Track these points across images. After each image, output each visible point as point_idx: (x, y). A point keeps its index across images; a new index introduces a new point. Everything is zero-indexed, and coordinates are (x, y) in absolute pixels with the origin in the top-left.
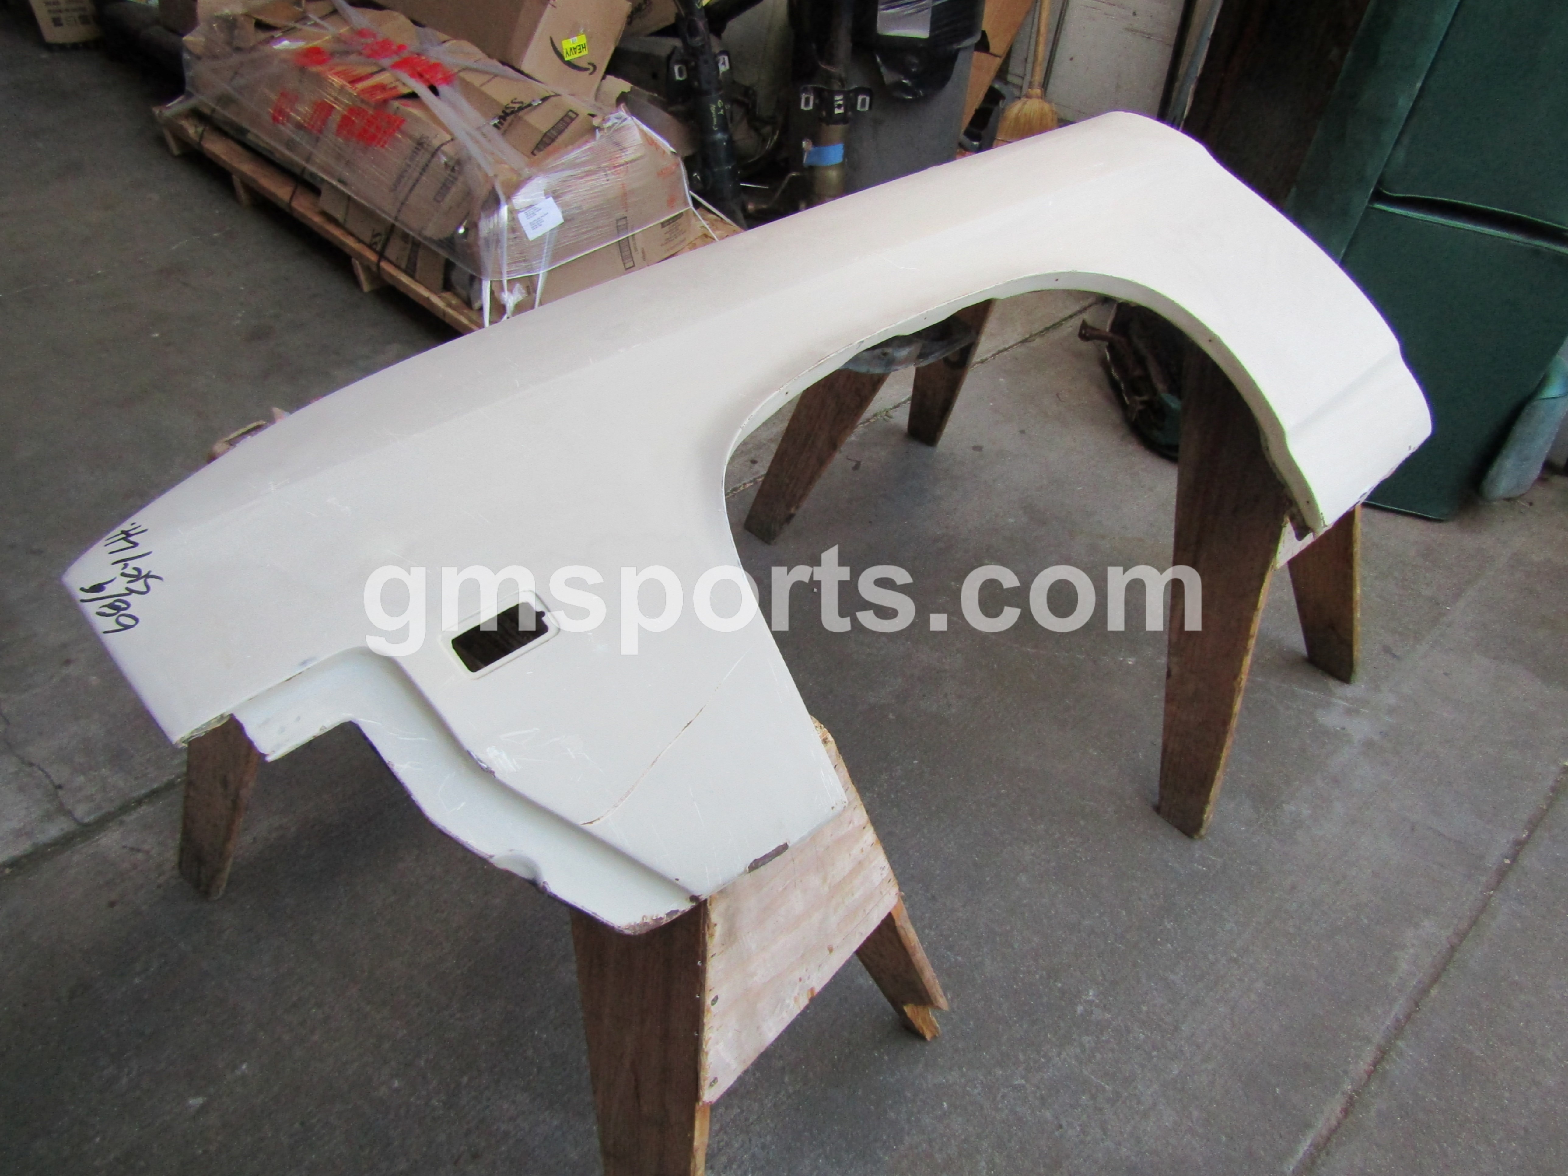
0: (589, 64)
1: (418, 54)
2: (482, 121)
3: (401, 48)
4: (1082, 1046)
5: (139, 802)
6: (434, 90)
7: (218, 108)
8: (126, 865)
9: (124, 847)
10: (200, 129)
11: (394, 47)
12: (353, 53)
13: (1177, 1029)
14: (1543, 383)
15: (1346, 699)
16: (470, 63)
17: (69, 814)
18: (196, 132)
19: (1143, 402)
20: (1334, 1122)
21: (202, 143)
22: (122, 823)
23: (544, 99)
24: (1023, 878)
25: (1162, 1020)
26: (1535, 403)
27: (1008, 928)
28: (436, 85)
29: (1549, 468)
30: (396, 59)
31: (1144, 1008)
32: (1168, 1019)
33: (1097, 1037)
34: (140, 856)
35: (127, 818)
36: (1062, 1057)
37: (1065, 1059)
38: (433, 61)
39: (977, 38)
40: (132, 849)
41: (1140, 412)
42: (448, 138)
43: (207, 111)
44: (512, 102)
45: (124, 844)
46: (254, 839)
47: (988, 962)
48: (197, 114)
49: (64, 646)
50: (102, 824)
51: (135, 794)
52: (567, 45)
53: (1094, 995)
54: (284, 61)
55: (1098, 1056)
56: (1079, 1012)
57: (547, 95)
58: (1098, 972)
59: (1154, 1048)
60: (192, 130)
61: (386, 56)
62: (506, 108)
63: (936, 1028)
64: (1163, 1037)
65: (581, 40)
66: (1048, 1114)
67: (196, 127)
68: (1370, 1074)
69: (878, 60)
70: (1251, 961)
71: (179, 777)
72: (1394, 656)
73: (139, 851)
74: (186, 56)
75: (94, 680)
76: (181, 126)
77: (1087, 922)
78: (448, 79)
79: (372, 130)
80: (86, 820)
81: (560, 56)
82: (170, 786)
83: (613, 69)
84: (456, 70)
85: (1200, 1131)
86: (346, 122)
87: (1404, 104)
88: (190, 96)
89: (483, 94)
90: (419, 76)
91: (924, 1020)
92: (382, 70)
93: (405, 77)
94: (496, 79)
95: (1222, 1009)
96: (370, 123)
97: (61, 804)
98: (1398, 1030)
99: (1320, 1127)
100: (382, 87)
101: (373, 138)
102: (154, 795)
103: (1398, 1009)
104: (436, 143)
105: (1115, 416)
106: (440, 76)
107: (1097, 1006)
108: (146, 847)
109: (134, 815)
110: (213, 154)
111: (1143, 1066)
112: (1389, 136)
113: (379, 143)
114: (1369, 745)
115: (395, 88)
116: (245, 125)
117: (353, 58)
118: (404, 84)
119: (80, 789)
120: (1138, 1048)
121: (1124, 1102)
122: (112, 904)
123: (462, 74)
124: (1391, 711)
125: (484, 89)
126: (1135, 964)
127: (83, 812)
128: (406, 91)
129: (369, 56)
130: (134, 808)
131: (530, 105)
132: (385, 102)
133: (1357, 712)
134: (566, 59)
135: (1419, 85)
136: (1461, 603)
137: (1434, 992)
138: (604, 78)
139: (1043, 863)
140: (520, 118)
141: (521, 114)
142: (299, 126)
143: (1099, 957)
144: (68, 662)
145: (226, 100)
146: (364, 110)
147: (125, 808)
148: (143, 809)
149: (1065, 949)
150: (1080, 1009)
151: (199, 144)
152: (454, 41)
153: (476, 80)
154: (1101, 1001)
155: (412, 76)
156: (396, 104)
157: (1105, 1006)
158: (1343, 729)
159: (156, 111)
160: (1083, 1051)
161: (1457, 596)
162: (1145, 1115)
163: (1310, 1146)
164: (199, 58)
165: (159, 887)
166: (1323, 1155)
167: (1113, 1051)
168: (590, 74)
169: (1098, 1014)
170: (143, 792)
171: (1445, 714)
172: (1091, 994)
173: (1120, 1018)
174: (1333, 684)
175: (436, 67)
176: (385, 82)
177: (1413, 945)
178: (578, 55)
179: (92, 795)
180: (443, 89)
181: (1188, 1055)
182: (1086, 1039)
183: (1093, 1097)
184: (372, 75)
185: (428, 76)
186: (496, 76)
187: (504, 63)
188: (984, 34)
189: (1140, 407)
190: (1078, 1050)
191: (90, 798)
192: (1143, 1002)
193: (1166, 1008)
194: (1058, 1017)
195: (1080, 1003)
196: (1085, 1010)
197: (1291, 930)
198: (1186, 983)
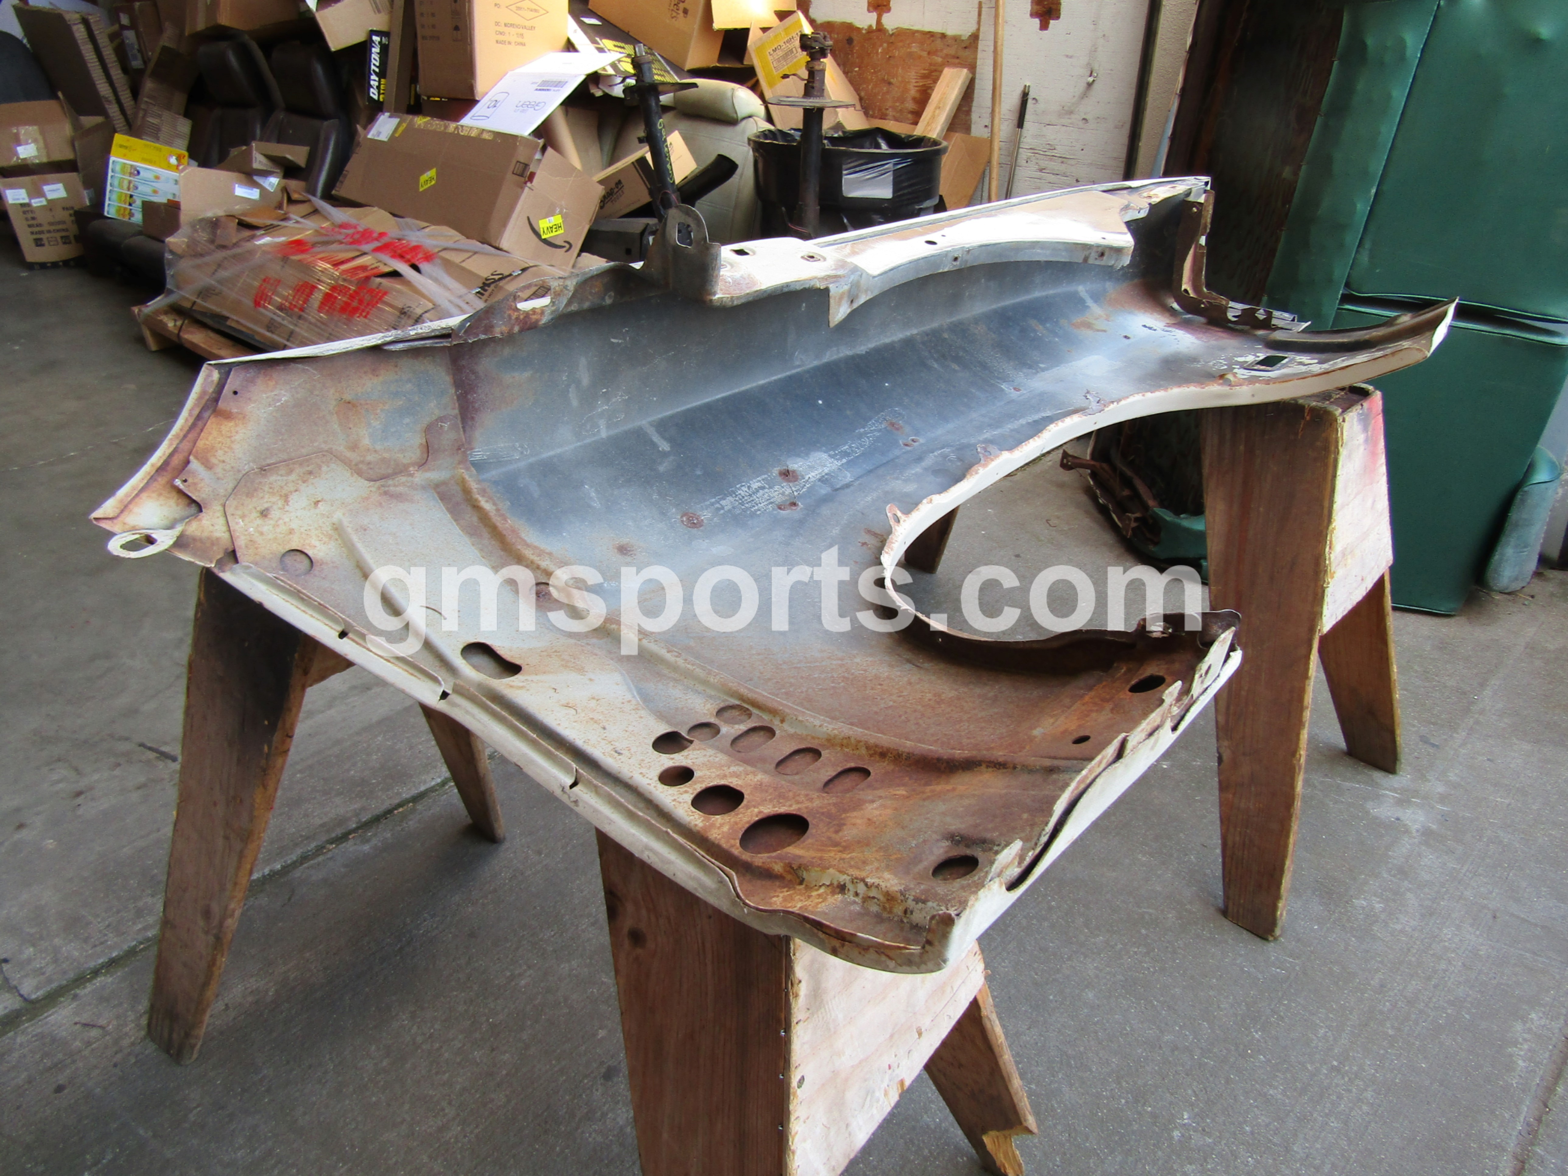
0: (565, 242)
1: (399, 240)
2: (462, 290)
3: (382, 235)
5: (96, 972)
6: (416, 268)
7: (199, 301)
8: (78, 1043)
9: (76, 1024)
10: (179, 323)
11: (375, 235)
12: (333, 243)
13: (1287, 1150)
14: (1530, 469)
15: (1395, 790)
16: (450, 244)
17: (14, 989)
18: (175, 325)
19: (1136, 519)
21: (181, 334)
22: (75, 996)
23: (524, 270)
24: (1090, 995)
25: (1270, 1141)
26: (1526, 489)
27: (1082, 1049)
28: (417, 263)
29: (1544, 561)
30: (376, 244)
31: (1248, 1129)
32: (1276, 1139)
33: (1202, 1165)
34: (94, 1033)
35: (80, 992)
38: (414, 244)
39: (935, 201)
40: (86, 1025)
41: (1133, 529)
42: (430, 306)
43: (187, 305)
44: (492, 275)
45: (77, 1019)
46: (227, 1005)
47: (1065, 1089)
48: (177, 310)
49: (18, 810)
50: (52, 999)
51: (92, 964)
52: (543, 224)
53: (1189, 1118)
54: (265, 253)
56: (1176, 1138)
57: (527, 266)
58: (1190, 1092)
60: (171, 323)
61: (368, 243)
62: (487, 280)
63: (1020, 1165)
64: (1274, 1159)
65: (557, 219)
67: (175, 321)
69: (845, 221)
70: (1355, 1068)
71: (141, 943)
72: (1433, 745)
73: (93, 1026)
74: (168, 256)
75: (50, 844)
76: (161, 321)
77: (1167, 1037)
78: (429, 257)
79: (355, 304)
80: (34, 997)
81: (537, 234)
82: (132, 953)
83: (587, 247)
84: (436, 250)
86: (328, 298)
87: (1362, 208)
88: (170, 292)
89: (463, 269)
90: (401, 257)
91: (1006, 1154)
92: (365, 254)
93: (385, 257)
94: (475, 256)
95: (1334, 1124)
96: (352, 297)
97: (6, 980)
98: (1532, 1135)
100: (363, 268)
101: (355, 310)
102: (112, 963)
103: (1527, 1109)
104: (419, 311)
105: (1108, 537)
106: (420, 256)
107: (1195, 1130)
108: (102, 1022)
109: (89, 987)
110: (192, 343)
112: (1352, 239)
113: (361, 314)
114: (1427, 833)
115: (376, 268)
116: (225, 313)
117: (334, 246)
118: (385, 264)
119: (29, 961)
122: (59, 1089)
123: (443, 254)
124: (1443, 799)
125: (464, 265)
126: (1228, 1081)
127: (30, 987)
128: (387, 269)
129: (352, 243)
130: (89, 980)
131: (510, 275)
132: (368, 278)
133: (1409, 802)
134: (543, 237)
135: (1374, 191)
136: (1488, 692)
137: (1560, 1090)
138: (579, 255)
139: (1108, 977)
140: (501, 288)
141: (501, 283)
142: (281, 308)
143: (1187, 1075)
144: (21, 826)
145: (206, 292)
146: (346, 287)
147: (80, 980)
148: (99, 981)
149: (1148, 1068)
150: (1176, 1134)
151: (178, 335)
152: (433, 227)
153: (456, 258)
154: (1198, 1124)
155: (393, 257)
156: (379, 280)
157: (1204, 1130)
158: (1398, 819)
159: (136, 310)
161: (1482, 685)
164: (181, 257)
165: (115, 1065)
168: (567, 251)
169: (1197, 1140)
170: (101, 961)
171: (1499, 799)
172: (1185, 1117)
173: (1223, 1142)
174: (1378, 776)
175: (416, 248)
176: (368, 264)
177: (1525, 1040)
178: (554, 234)
179: (41, 968)
180: (423, 266)
184: (353, 259)
185: (409, 257)
186: (475, 253)
187: (483, 243)
188: (941, 197)
189: (1134, 525)
191: (40, 972)
192: (1245, 1122)
193: (1272, 1127)
194: (1154, 1145)
195: (1176, 1127)
196: (1183, 1136)
197: (1391, 1032)
198: (1288, 1098)
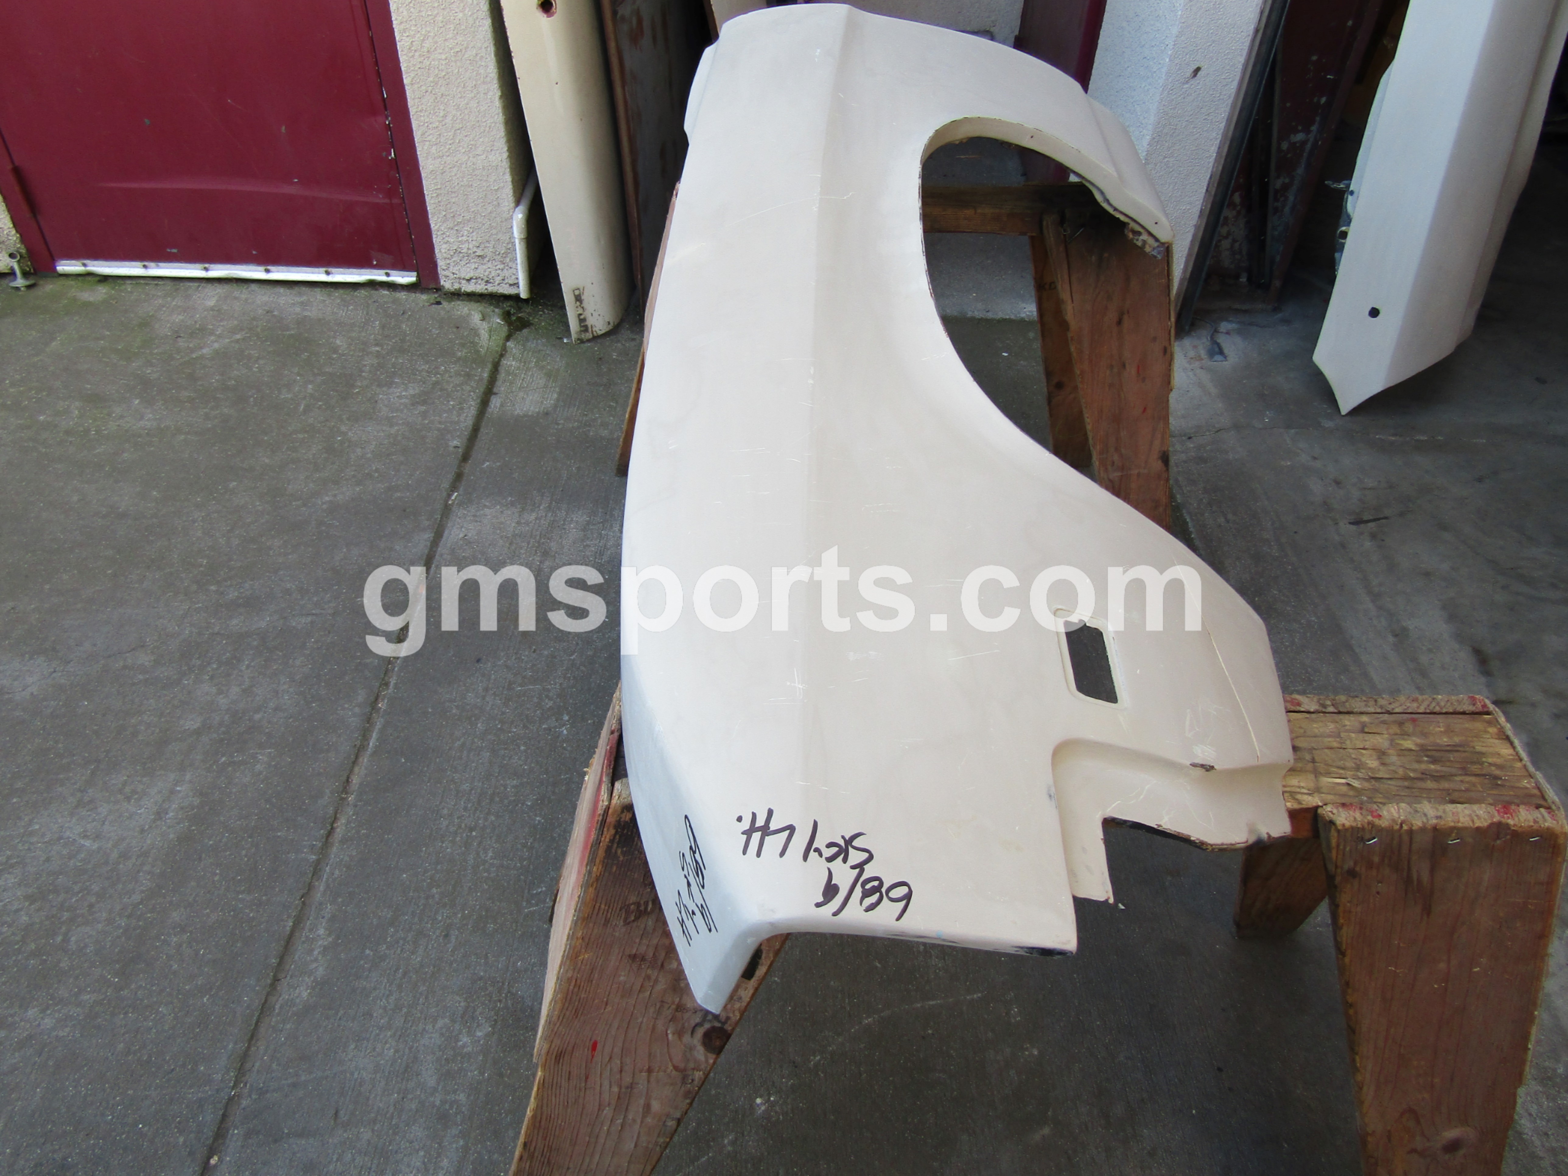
4: (550, 699)
20: (356, 769)
25: (506, 749)
31: (522, 748)
32: (502, 752)
33: (543, 710)
36: (558, 685)
37: (555, 684)
55: (535, 700)
58: (569, 748)
59: (501, 729)
66: (546, 653)
68: (335, 819)
70: (458, 839)
85: (447, 704)
99: (365, 760)
107: (555, 727)
111: (503, 713)
120: (512, 722)
121: (504, 688)
150: (566, 718)
154: (556, 732)
160: (547, 696)
162: (486, 690)
163: (369, 744)
166: (358, 743)
167: (528, 709)
169: (552, 722)
181: (476, 740)
182: (551, 704)
183: (524, 677)
190: (551, 694)
192: (525, 751)
193: (507, 759)
194: (576, 704)
195: (568, 721)
196: (562, 719)
197: (434, 890)
198: (501, 785)
